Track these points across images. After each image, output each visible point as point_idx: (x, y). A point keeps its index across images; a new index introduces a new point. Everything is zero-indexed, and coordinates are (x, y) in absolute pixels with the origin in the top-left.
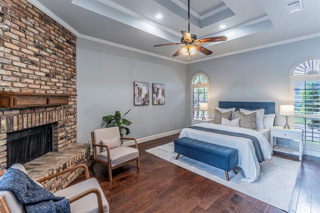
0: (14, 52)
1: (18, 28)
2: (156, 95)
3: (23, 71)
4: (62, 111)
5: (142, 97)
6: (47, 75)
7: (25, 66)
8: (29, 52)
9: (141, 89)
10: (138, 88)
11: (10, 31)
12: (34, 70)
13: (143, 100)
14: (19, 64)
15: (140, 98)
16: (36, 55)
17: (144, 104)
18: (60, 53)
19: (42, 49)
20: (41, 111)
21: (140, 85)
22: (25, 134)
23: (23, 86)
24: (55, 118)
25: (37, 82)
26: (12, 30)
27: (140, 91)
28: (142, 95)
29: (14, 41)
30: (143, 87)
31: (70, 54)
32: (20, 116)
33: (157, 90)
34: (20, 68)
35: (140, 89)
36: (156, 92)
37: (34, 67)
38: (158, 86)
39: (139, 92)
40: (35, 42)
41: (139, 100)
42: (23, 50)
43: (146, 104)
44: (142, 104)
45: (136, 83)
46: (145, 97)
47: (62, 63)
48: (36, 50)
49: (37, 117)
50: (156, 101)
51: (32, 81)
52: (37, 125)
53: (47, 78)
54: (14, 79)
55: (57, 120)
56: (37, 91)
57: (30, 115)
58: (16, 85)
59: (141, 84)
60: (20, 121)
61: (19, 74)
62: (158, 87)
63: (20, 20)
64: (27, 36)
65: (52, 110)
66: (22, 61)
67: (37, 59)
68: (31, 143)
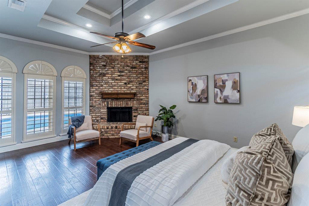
0: (109, 77)
1: (111, 68)
2: (220, 90)
3: (113, 84)
4: (135, 102)
5: (197, 93)
6: (125, 84)
7: (113, 82)
8: (116, 76)
9: (196, 84)
10: (192, 83)
11: (108, 70)
12: (118, 83)
13: (198, 97)
14: (111, 82)
15: (194, 94)
16: (119, 76)
17: (199, 101)
18: (134, 71)
19: (122, 72)
20: (121, 100)
21: (195, 80)
22: (118, 110)
23: (113, 90)
24: (130, 105)
25: (119, 88)
26: (109, 70)
27: (194, 87)
28: (196, 91)
29: (109, 73)
30: (199, 81)
31: (142, 68)
32: (111, 102)
33: (221, 84)
34: (111, 83)
35: (194, 84)
36: (220, 85)
37: (118, 81)
38: (225, 77)
39: (192, 87)
40: (118, 70)
41: (193, 96)
42: (113, 76)
43: (203, 101)
44: (197, 101)
45: (190, 78)
46: (202, 92)
47: (135, 75)
48: (119, 74)
49: (119, 103)
50: (220, 98)
51: (117, 88)
52: (119, 106)
53: (125, 85)
54: (109, 87)
55: (131, 106)
56: (119, 92)
57: (116, 102)
58: (110, 90)
59: (196, 78)
60: (112, 104)
61: (111, 85)
62: (223, 79)
63: (112, 64)
64: (115, 69)
65: (128, 101)
66: (113, 80)
67: (119, 78)
68: (121, 115)
